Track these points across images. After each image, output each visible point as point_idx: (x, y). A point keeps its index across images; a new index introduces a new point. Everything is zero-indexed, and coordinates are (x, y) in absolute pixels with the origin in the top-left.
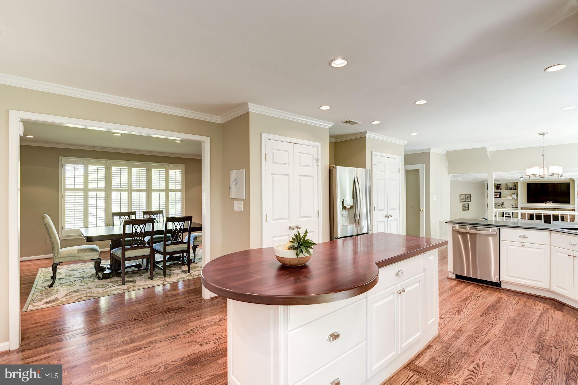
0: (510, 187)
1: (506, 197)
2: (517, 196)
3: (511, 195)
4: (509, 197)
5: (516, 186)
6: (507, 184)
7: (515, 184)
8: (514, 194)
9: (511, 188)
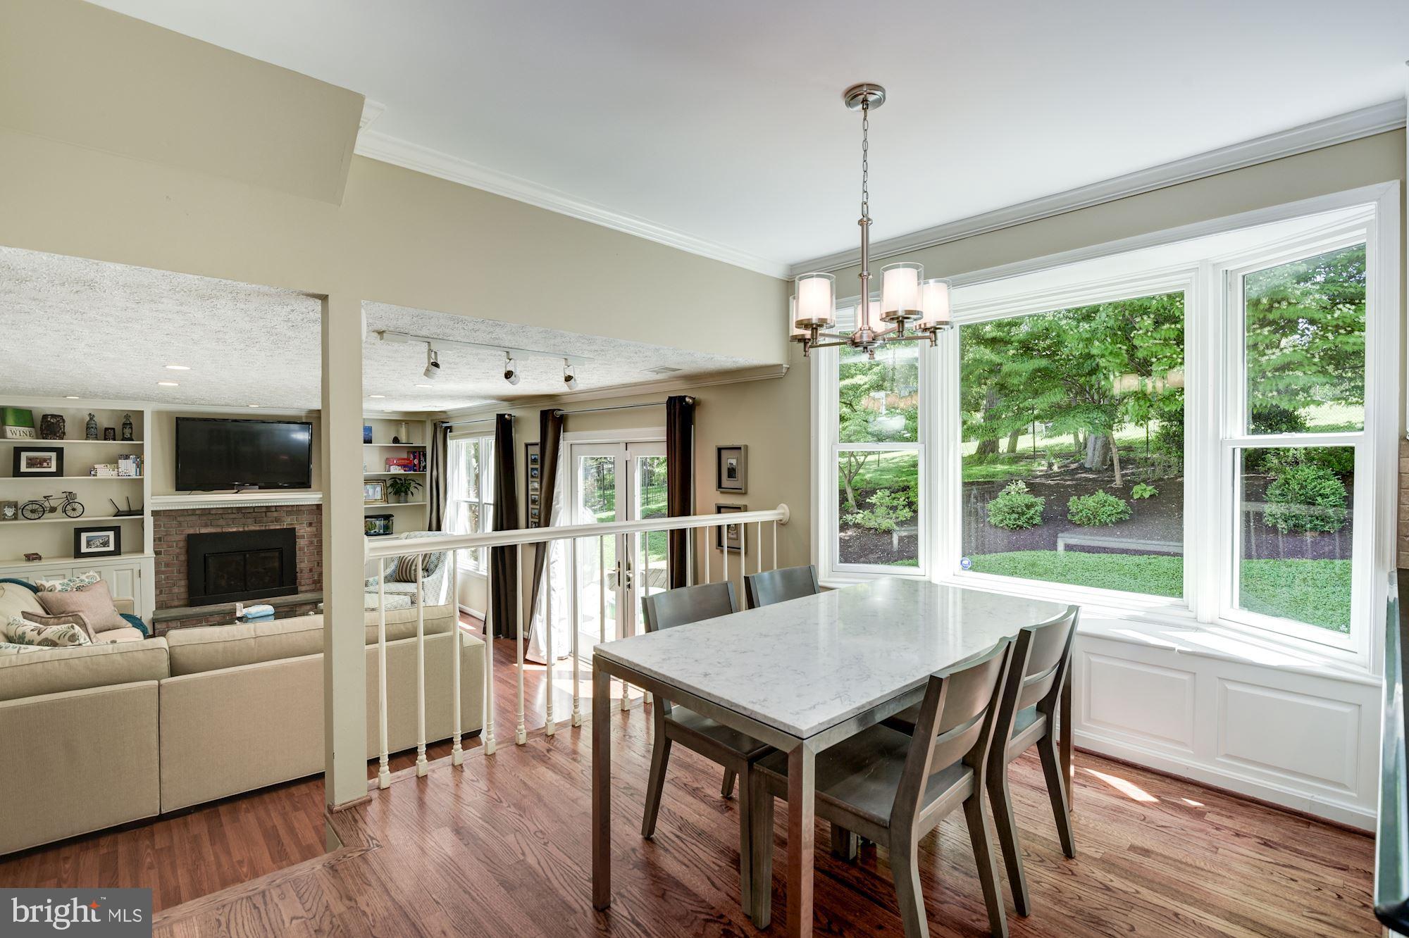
0: (106, 429)
1: (90, 471)
2: (140, 465)
3: (113, 461)
4: (104, 472)
5: (131, 424)
6: (91, 416)
7: (127, 417)
8: (127, 457)
9: (108, 434)
